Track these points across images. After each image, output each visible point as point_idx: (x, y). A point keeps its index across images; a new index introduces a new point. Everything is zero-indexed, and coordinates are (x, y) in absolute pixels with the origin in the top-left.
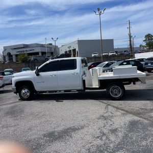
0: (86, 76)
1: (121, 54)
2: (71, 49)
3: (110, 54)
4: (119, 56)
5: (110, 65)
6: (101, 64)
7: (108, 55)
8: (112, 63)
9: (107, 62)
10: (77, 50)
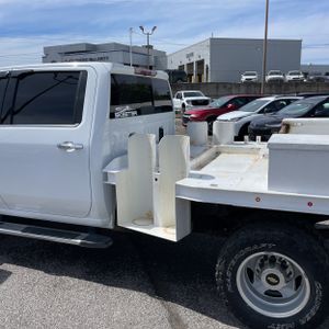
0: (124, 165)
1: (318, 79)
2: (194, 59)
3: (289, 77)
4: (311, 84)
5: (283, 106)
6: (254, 103)
7: (281, 81)
8: (289, 102)
9: (272, 99)
10: (207, 62)
